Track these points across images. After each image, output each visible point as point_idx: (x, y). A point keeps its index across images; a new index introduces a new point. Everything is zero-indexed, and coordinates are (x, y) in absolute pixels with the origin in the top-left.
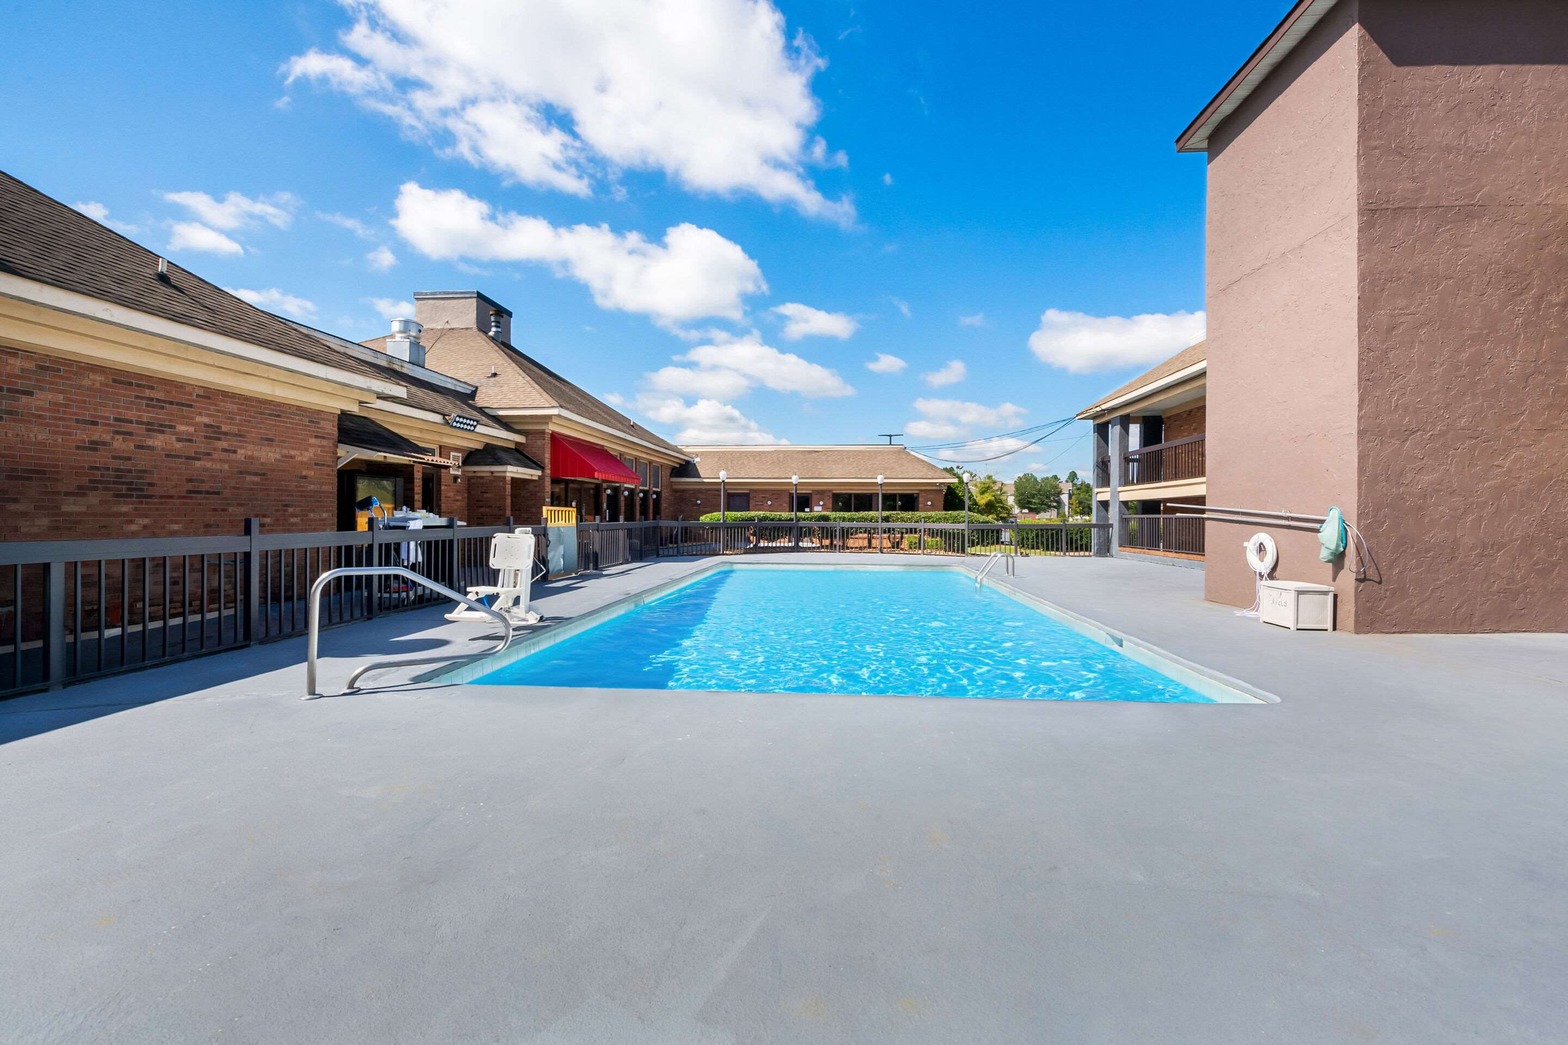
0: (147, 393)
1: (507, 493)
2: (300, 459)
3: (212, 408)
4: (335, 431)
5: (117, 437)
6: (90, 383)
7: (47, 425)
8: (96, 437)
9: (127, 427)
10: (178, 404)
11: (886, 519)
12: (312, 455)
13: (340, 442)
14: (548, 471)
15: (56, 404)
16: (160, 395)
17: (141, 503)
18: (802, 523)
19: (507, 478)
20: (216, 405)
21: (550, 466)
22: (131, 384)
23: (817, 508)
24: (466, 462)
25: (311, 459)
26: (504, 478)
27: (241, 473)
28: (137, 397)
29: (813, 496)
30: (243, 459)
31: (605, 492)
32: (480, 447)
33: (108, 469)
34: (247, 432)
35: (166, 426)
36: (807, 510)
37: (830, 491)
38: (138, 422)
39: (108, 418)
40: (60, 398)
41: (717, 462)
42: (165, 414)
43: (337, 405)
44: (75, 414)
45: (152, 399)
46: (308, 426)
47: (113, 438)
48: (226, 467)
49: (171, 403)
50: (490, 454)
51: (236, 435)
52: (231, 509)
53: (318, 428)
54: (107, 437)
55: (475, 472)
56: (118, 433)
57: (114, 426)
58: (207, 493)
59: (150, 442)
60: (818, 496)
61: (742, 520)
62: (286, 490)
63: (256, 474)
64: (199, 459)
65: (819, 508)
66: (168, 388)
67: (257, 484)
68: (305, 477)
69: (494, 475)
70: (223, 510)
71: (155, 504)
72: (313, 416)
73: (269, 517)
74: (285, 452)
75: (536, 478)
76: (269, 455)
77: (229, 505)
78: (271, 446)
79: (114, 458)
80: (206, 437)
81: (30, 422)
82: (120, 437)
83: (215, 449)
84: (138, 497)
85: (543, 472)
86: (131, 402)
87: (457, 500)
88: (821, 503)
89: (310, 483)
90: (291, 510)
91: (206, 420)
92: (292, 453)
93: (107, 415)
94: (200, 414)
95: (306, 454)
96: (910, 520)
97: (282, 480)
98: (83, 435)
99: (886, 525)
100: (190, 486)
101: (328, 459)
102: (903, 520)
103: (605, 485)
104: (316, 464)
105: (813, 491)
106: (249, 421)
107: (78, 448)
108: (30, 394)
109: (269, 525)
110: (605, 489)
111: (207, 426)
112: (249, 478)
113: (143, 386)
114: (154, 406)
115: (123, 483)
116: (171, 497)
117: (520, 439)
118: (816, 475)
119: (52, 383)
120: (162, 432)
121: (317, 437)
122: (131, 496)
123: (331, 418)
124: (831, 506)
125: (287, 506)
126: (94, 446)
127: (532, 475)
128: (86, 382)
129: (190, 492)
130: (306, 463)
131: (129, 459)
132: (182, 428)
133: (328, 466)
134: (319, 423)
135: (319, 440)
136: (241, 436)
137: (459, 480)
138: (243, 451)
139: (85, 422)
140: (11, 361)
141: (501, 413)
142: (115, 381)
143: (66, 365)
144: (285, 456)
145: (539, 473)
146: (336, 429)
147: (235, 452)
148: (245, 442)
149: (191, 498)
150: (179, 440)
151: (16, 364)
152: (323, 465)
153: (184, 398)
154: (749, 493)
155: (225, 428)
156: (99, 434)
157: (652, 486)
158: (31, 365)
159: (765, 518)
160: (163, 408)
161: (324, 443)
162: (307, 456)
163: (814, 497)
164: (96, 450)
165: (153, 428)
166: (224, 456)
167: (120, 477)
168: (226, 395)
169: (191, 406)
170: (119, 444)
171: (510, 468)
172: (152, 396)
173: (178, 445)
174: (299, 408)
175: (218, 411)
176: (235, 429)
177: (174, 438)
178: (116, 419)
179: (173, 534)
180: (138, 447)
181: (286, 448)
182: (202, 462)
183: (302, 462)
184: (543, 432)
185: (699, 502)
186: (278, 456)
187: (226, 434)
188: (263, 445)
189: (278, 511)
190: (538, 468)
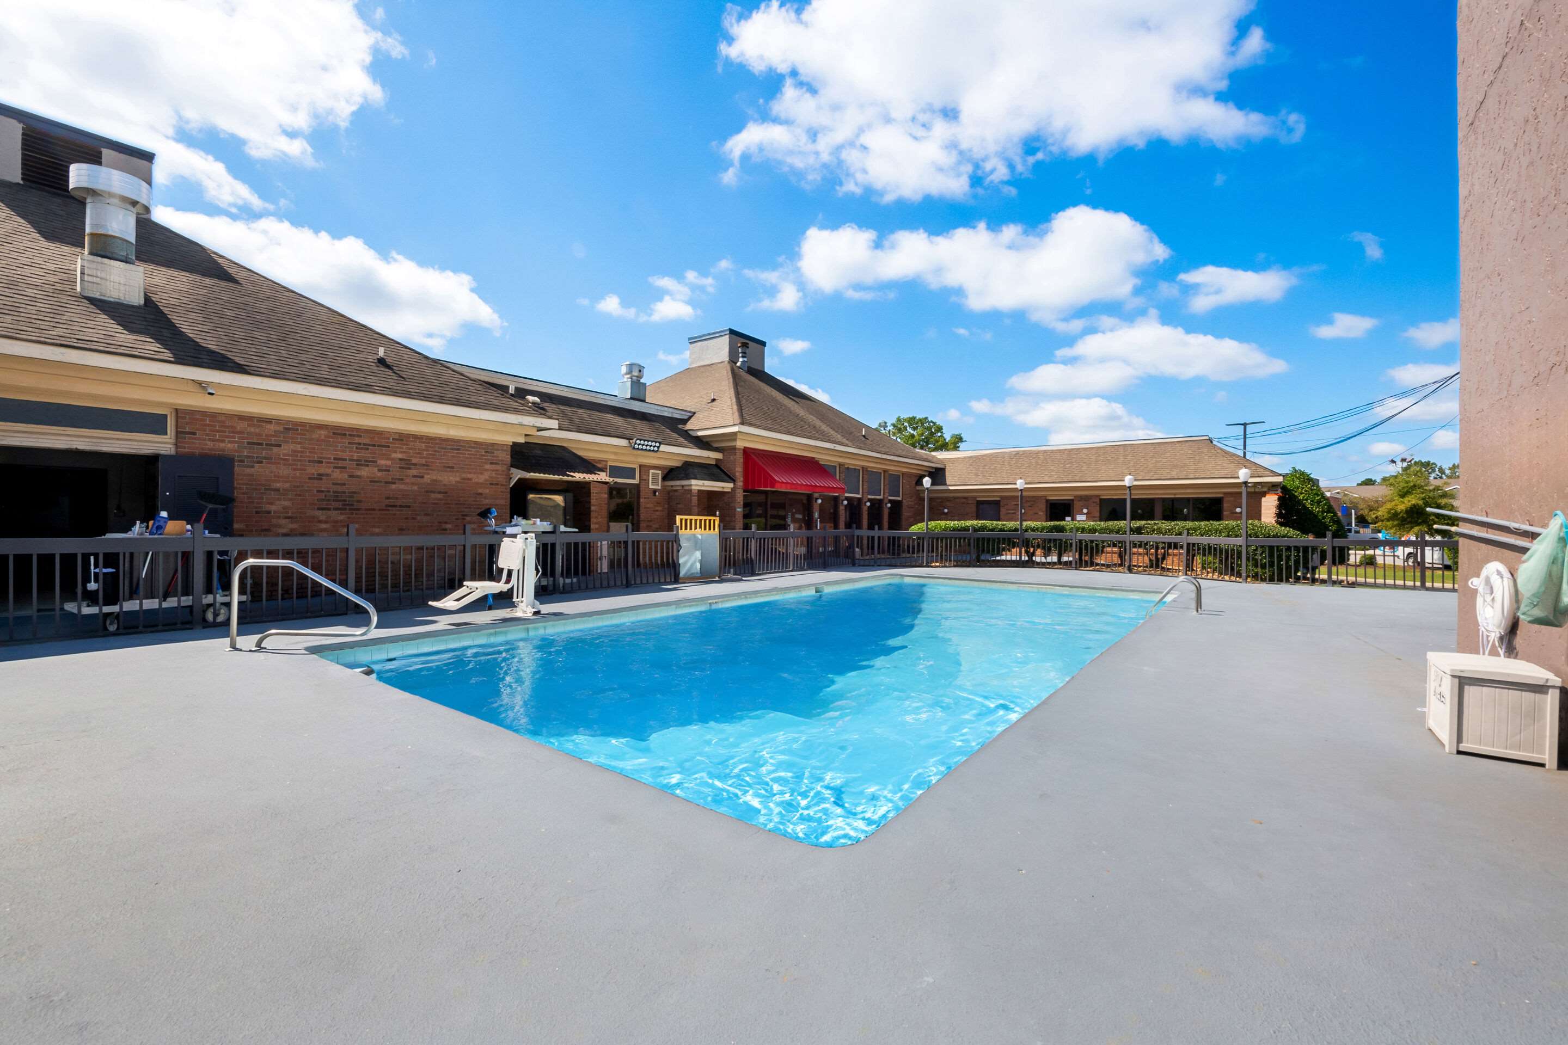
0: (357, 440)
1: (693, 504)
2: (476, 480)
3: (405, 447)
4: (508, 458)
5: (336, 470)
6: (317, 436)
7: (290, 465)
8: (321, 471)
9: (341, 464)
10: (378, 446)
11: (1138, 531)
12: (487, 477)
13: (512, 466)
14: (740, 483)
15: (295, 451)
16: (367, 441)
17: (352, 514)
18: (1030, 534)
19: (693, 491)
20: (407, 445)
21: (742, 479)
22: (345, 435)
23: (1079, 517)
24: (665, 478)
25: (486, 480)
26: (691, 490)
27: (427, 492)
28: (349, 443)
29: (1075, 502)
30: (429, 482)
31: (816, 502)
32: (678, 464)
33: (329, 491)
34: (432, 462)
35: (370, 461)
36: (1068, 519)
37: (1097, 496)
38: (350, 460)
39: (330, 458)
40: (298, 447)
41: (967, 468)
42: (370, 453)
43: (509, 439)
44: (309, 457)
45: (360, 444)
46: (484, 455)
47: (333, 471)
48: (416, 488)
49: (374, 445)
50: (687, 469)
51: (424, 465)
52: (419, 518)
53: (493, 457)
54: (329, 471)
55: (672, 486)
56: (335, 467)
57: (334, 463)
58: (401, 506)
59: (358, 473)
60: (1081, 503)
61: (954, 530)
62: (464, 504)
63: (440, 493)
64: (394, 483)
65: (1083, 517)
66: (372, 435)
67: (440, 500)
68: (481, 494)
69: (685, 488)
70: (414, 519)
71: (362, 514)
72: (489, 448)
73: (450, 524)
74: (464, 475)
75: (730, 490)
76: (450, 479)
77: (417, 515)
78: (453, 472)
79: (334, 484)
80: (400, 468)
81: (279, 463)
82: (338, 470)
83: (407, 476)
84: (350, 510)
85: (734, 484)
86: (346, 447)
87: (657, 511)
88: (1085, 511)
89: (485, 498)
90: (468, 519)
91: (400, 456)
92: (469, 476)
93: (329, 456)
94: (395, 452)
95: (481, 476)
96: (1169, 532)
97: (461, 497)
98: (313, 470)
99: (1136, 538)
100: (387, 502)
101: (502, 479)
102: (1160, 531)
103: (816, 495)
104: (491, 484)
105: (1075, 497)
106: (434, 455)
107: (310, 478)
108: (280, 446)
109: (450, 530)
110: (817, 499)
111: (401, 460)
112: (433, 496)
113: (354, 436)
114: (362, 449)
115: (340, 501)
116: (374, 510)
117: (719, 456)
118: (1077, 478)
119: (293, 438)
120: (367, 466)
121: (491, 463)
122: (345, 509)
123: (505, 448)
124: (1097, 514)
125: (466, 515)
126: (320, 477)
127: (723, 488)
128: (315, 436)
129: (387, 506)
130: (482, 484)
131: (344, 484)
132: (382, 462)
133: (502, 485)
134: (493, 453)
135: (494, 466)
136: (427, 466)
137: (657, 493)
138: (429, 476)
139: (314, 462)
140: (268, 426)
141: (700, 434)
142: (334, 433)
143: (303, 426)
144: (464, 479)
145: (731, 485)
146: (509, 456)
147: (422, 477)
148: (431, 470)
149: (388, 510)
150: (379, 470)
151: (272, 428)
152: (497, 484)
153: (383, 442)
154: (999, 501)
155: (414, 461)
156: (323, 469)
157: (887, 495)
158: (281, 428)
159: (983, 528)
160: (368, 449)
161: (498, 467)
162: (482, 478)
163: (1077, 505)
164: (321, 479)
165: (360, 463)
166: (414, 480)
167: (337, 496)
168: (416, 437)
169: (389, 447)
170: (337, 475)
171: (693, 482)
172: (360, 441)
173: (380, 474)
174: (475, 443)
175: (410, 449)
176: (423, 461)
177: (376, 469)
178: (335, 459)
179: (373, 534)
180: (350, 476)
181: (464, 472)
182: (397, 485)
183: (477, 483)
184: (734, 448)
185: (946, 511)
186: (458, 479)
187: (415, 464)
188: (446, 471)
189: (457, 519)
190: (730, 480)
